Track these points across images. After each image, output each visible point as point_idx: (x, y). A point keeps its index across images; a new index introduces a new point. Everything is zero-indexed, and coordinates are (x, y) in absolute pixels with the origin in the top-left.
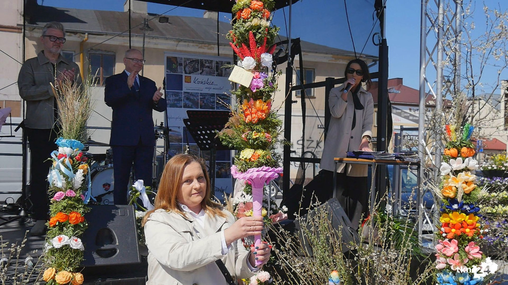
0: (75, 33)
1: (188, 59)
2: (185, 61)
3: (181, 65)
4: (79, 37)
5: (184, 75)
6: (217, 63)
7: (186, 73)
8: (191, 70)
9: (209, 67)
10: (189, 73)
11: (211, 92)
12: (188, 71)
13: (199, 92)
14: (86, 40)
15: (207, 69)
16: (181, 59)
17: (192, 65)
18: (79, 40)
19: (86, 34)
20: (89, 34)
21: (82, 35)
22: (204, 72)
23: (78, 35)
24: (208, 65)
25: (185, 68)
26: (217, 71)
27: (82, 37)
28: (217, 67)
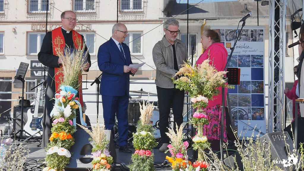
0: (197, 20)
1: (228, 30)
2: (226, 32)
3: (223, 35)
4: (200, 23)
5: (225, 42)
6: (252, 31)
7: (227, 40)
8: (231, 38)
9: (245, 35)
10: (230, 41)
11: (247, 53)
12: (228, 39)
13: (238, 54)
14: (205, 24)
15: (244, 37)
16: (223, 30)
17: (232, 34)
18: (201, 25)
19: (205, 20)
20: (207, 20)
21: (202, 21)
22: (241, 40)
23: (199, 21)
24: (245, 33)
25: (226, 37)
26: (252, 37)
27: (202, 22)
28: (252, 35)
